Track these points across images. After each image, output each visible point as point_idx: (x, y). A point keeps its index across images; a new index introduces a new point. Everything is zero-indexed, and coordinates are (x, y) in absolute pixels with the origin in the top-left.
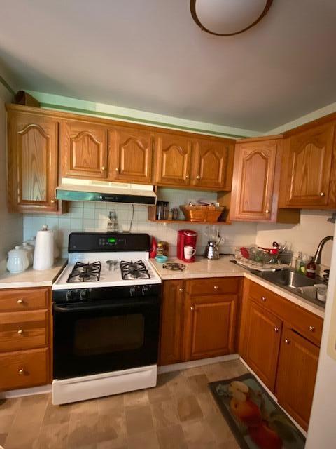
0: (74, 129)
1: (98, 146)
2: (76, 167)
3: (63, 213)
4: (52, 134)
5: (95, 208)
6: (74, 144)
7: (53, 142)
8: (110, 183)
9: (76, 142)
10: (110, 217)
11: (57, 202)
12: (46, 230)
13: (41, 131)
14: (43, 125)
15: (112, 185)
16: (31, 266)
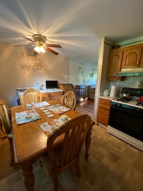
0: (129, 51)
1: (137, 55)
2: (127, 64)
3: (120, 81)
4: (121, 55)
5: (134, 79)
6: (128, 57)
7: (120, 58)
8: (140, 68)
9: (128, 56)
10: (140, 83)
11: (119, 77)
12: (115, 85)
13: (117, 56)
14: (118, 54)
15: (141, 69)
16: (109, 95)
